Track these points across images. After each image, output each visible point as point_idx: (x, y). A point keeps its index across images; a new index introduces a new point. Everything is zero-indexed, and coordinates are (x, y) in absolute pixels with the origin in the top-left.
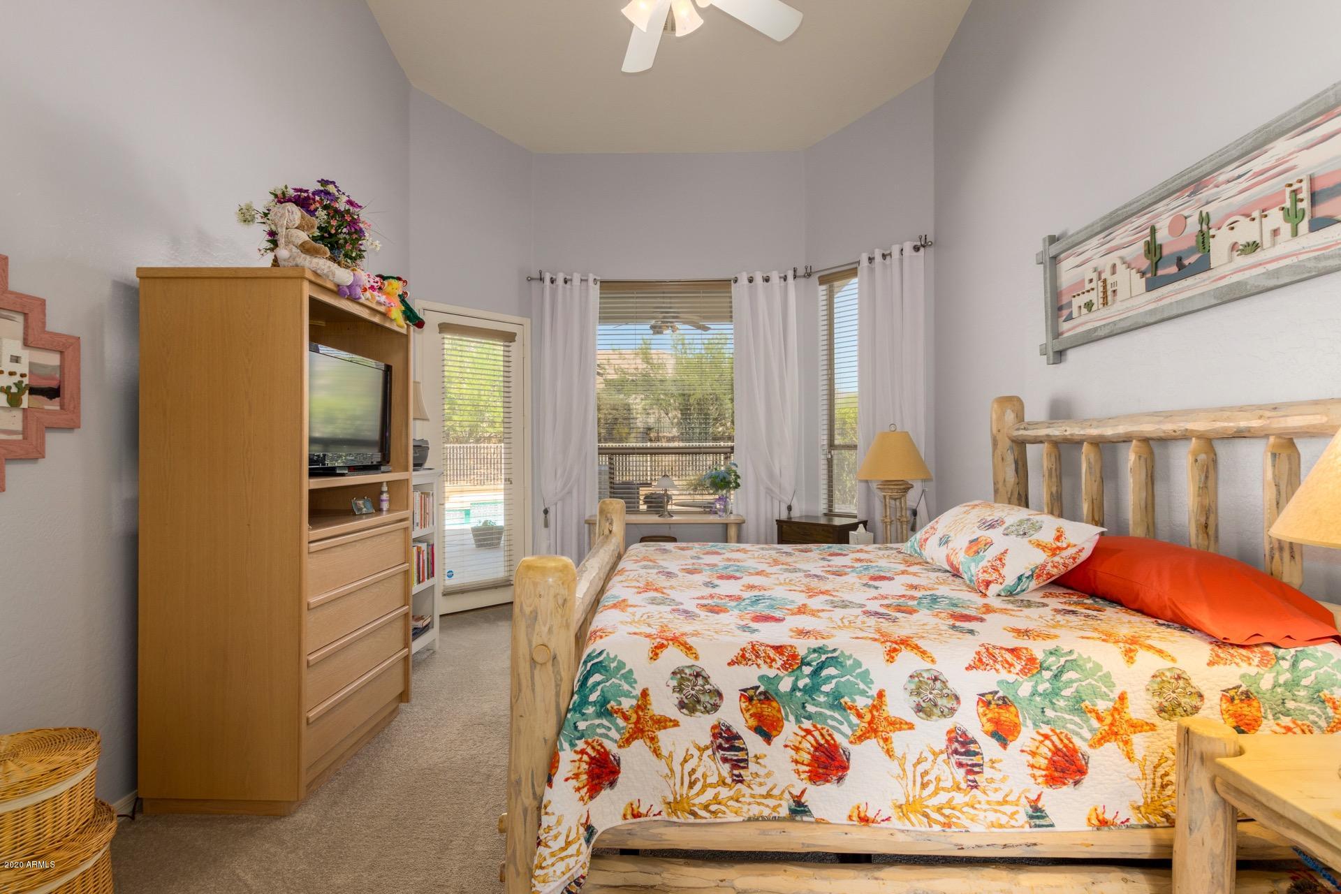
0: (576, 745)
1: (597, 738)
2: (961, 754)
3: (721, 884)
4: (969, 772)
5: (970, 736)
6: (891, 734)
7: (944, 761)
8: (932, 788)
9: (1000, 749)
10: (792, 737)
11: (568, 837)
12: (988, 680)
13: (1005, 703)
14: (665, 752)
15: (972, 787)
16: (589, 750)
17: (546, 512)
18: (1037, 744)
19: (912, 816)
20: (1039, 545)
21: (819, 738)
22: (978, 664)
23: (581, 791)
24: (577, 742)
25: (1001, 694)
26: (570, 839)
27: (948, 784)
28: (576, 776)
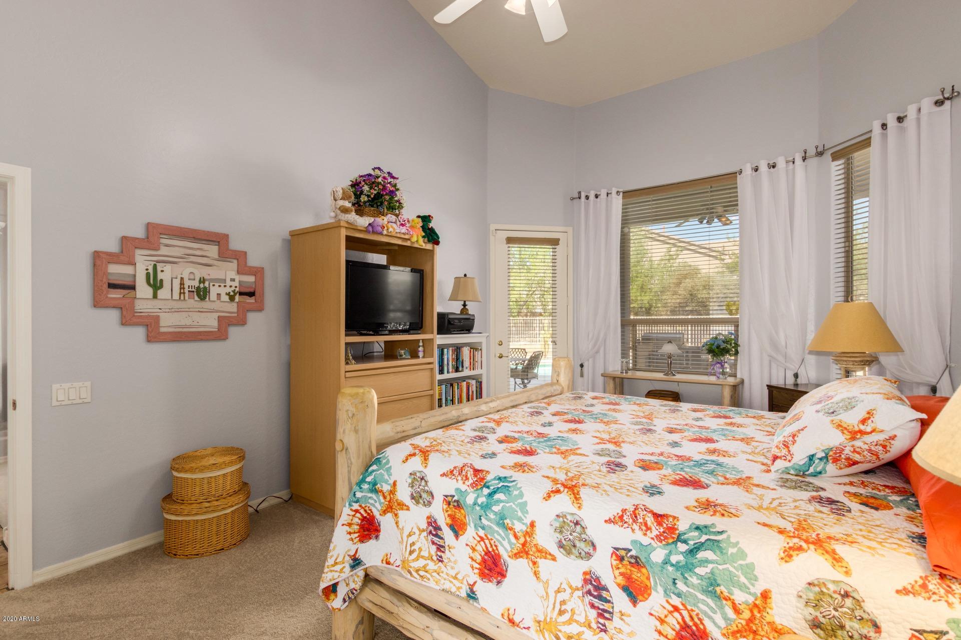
0: (352, 506)
1: (368, 505)
2: (595, 597)
3: (426, 629)
4: (600, 615)
5: (603, 583)
6: (538, 560)
7: (579, 597)
8: (566, 617)
9: (630, 604)
10: (471, 540)
11: (336, 559)
12: (624, 537)
13: (637, 563)
14: (401, 527)
15: (602, 630)
16: (362, 511)
17: (582, 366)
18: (666, 612)
19: (546, 634)
20: (840, 426)
21: (489, 546)
22: (619, 520)
23: (352, 535)
24: (353, 504)
25: (633, 553)
26: (338, 561)
27: (582, 619)
28: (350, 525)
